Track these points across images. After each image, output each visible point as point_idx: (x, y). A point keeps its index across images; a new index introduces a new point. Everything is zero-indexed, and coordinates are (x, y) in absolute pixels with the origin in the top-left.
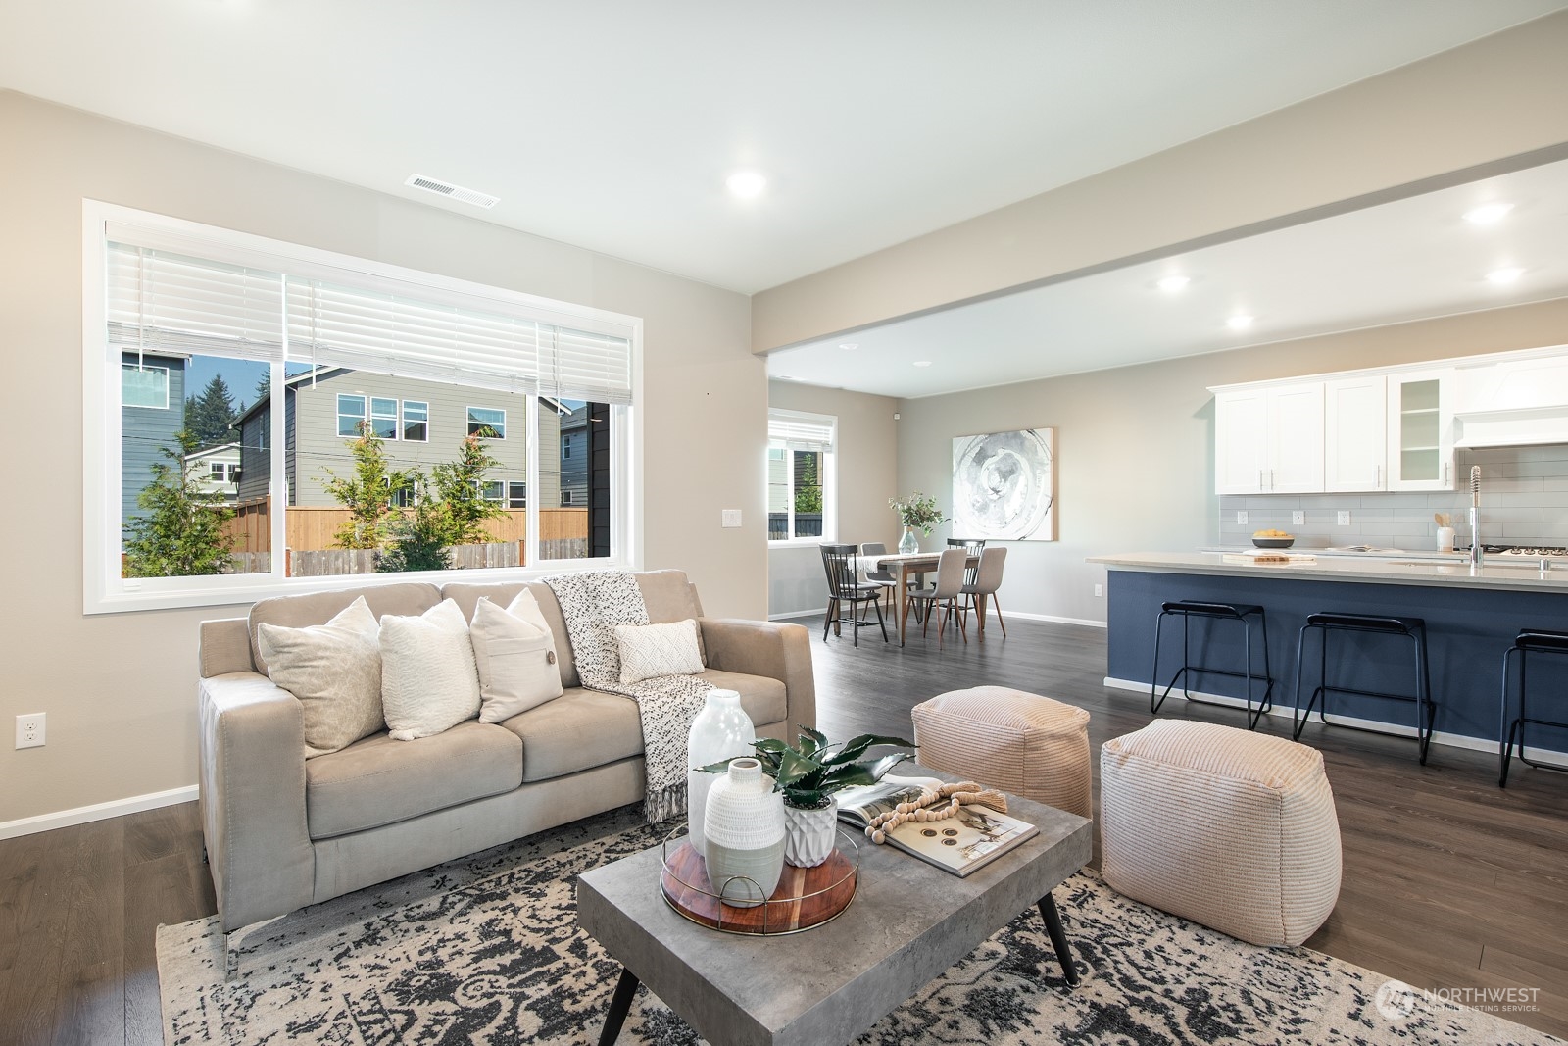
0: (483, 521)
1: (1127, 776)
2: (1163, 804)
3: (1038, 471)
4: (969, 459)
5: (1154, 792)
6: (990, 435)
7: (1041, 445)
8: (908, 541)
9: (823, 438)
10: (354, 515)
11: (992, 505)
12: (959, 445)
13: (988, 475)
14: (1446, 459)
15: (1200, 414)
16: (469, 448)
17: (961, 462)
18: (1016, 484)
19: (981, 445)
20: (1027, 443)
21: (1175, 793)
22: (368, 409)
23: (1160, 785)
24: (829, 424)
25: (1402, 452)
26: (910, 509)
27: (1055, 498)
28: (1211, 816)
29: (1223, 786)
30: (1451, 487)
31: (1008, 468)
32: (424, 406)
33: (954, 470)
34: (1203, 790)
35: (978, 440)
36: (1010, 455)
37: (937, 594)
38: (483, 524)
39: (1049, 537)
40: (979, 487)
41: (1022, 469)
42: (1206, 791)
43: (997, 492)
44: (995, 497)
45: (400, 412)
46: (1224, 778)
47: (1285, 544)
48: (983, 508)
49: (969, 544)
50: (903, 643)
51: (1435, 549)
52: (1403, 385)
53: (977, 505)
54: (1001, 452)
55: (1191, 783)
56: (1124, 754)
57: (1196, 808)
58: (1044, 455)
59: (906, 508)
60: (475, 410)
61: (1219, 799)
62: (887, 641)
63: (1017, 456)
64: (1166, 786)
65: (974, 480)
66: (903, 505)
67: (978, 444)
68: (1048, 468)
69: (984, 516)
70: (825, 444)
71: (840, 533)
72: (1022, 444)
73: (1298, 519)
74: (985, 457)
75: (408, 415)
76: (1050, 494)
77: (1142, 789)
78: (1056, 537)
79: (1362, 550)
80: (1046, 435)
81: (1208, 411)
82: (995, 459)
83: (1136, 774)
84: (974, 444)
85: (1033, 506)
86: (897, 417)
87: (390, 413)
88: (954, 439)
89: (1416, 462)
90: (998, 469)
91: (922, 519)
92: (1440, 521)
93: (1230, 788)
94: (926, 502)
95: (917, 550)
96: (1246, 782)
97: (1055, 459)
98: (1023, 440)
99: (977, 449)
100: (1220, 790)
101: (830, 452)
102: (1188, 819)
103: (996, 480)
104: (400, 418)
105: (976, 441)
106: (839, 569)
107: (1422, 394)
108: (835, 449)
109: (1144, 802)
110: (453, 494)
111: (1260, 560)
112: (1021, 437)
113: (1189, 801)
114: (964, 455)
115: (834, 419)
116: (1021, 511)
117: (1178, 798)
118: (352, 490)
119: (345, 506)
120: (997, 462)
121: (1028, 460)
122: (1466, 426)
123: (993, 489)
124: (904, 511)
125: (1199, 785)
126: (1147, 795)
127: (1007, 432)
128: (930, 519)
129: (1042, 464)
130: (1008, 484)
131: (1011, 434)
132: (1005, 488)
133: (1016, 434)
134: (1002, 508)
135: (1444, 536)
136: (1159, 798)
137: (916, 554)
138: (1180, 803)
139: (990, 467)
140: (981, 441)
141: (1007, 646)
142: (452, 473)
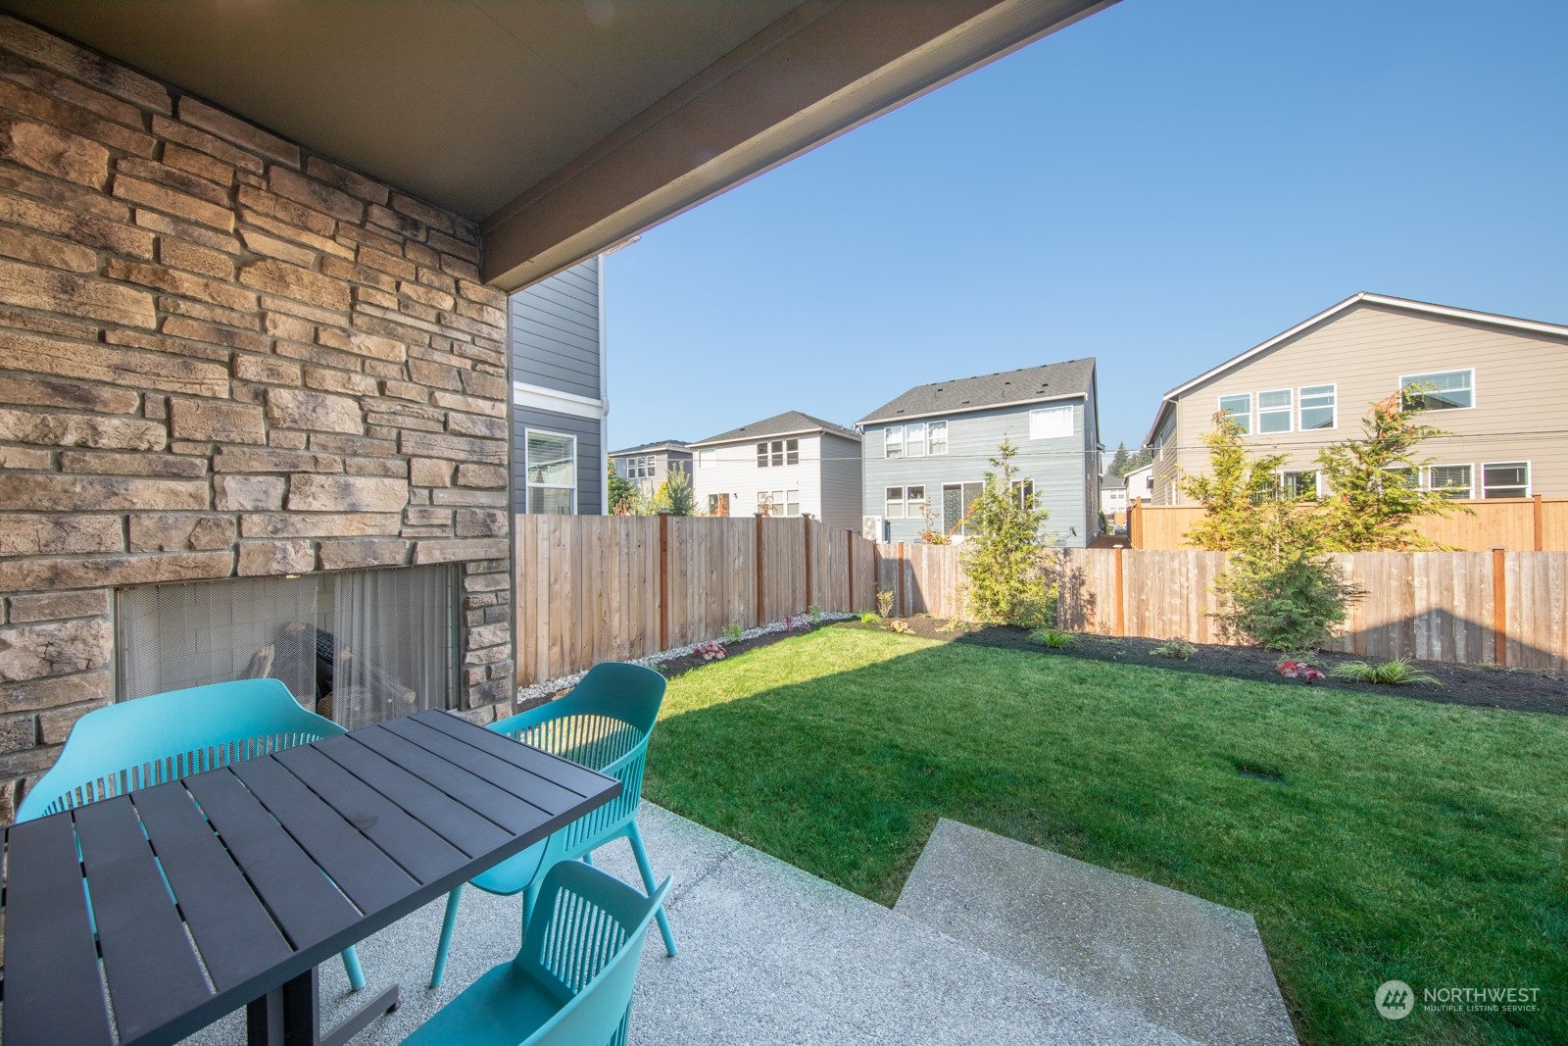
0: (1414, 518)
10: (1208, 513)
16: (1380, 417)
22: (1255, 405)
32: (1331, 389)
38: (1416, 523)
45: (1296, 401)
60: (1415, 379)
75: (1305, 403)
87: (1282, 404)
104: (1296, 407)
110: (1353, 483)
118: (1203, 485)
119: (1197, 504)
142: (1350, 454)
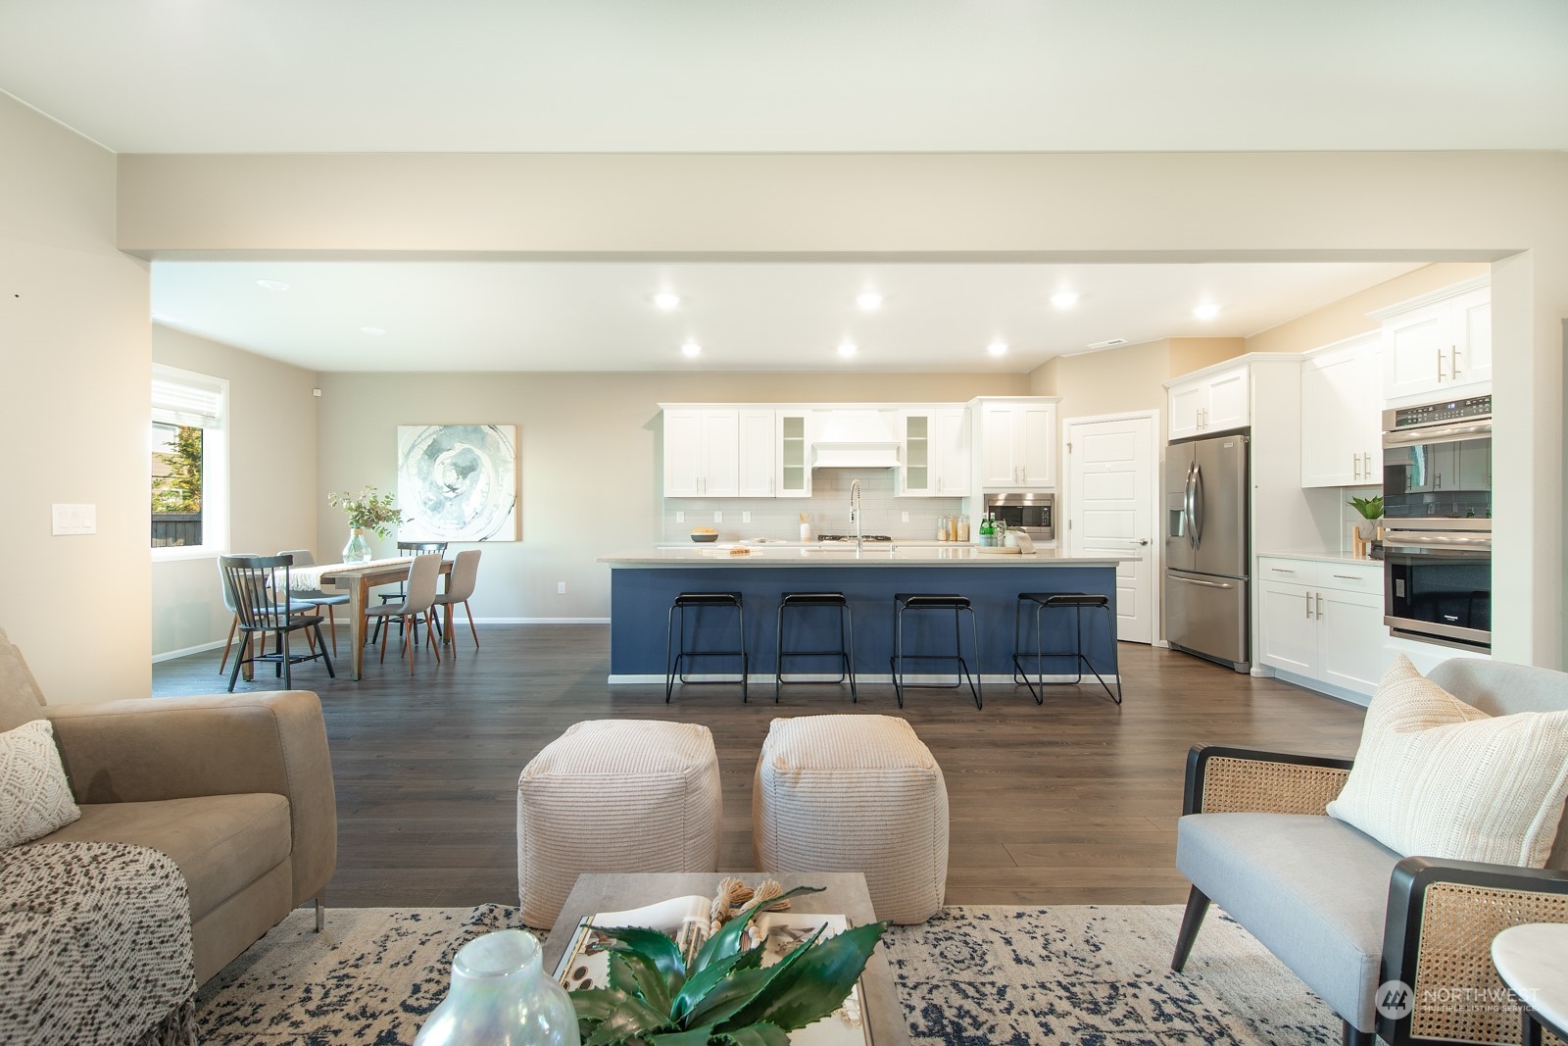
1: (804, 794)
2: (844, 814)
3: (501, 469)
4: (419, 452)
5: (834, 805)
6: (445, 426)
7: (504, 442)
8: (356, 547)
9: (206, 409)
11: (448, 504)
12: (406, 436)
13: (443, 471)
14: (808, 475)
15: (648, 426)
17: (410, 451)
18: (477, 481)
19: (435, 436)
20: (488, 439)
21: (855, 799)
23: (839, 795)
24: (217, 390)
25: (785, 469)
26: (359, 507)
27: (518, 497)
28: (887, 813)
29: (892, 780)
30: (810, 495)
31: (468, 464)
33: (400, 463)
34: (877, 789)
35: (430, 431)
36: (469, 450)
37: (406, 609)
39: (513, 539)
40: (431, 483)
41: (483, 465)
42: (879, 789)
43: (454, 490)
44: (451, 494)
46: (890, 771)
47: (712, 539)
48: (437, 507)
49: (428, 548)
50: (360, 675)
51: (799, 540)
52: (785, 418)
53: (431, 503)
54: (459, 447)
55: (865, 785)
56: (796, 771)
57: (873, 809)
58: (508, 453)
59: (353, 505)
61: (891, 794)
62: (332, 676)
63: (478, 452)
64: (845, 795)
65: (425, 477)
66: (349, 502)
67: (430, 436)
68: (512, 466)
69: (438, 516)
70: (209, 417)
71: (234, 539)
72: (483, 439)
73: (718, 518)
74: (440, 451)
76: (513, 493)
77: (822, 805)
78: (519, 538)
79: (762, 541)
80: (509, 432)
81: (657, 423)
82: (452, 453)
83: (814, 790)
84: (424, 435)
85: (495, 506)
86: (318, 393)
88: (399, 427)
89: (791, 477)
90: (455, 465)
91: (379, 518)
92: (802, 519)
93: (898, 779)
94: (381, 499)
95: (369, 557)
96: (907, 770)
97: (518, 458)
98: (483, 437)
99: (430, 441)
100: (891, 784)
101: (217, 429)
102: (868, 823)
103: (452, 477)
105: (428, 433)
106: (251, 587)
107: (793, 426)
108: (222, 424)
109: (826, 818)
111: (734, 552)
112: (481, 432)
113: (866, 804)
114: (413, 447)
115: (225, 384)
116: (483, 510)
117: (857, 804)
120: (454, 456)
121: (490, 457)
122: (819, 452)
123: (449, 487)
124: (351, 509)
125: (872, 784)
126: (827, 809)
127: (465, 425)
128: (387, 519)
129: (505, 462)
130: (467, 481)
131: (470, 428)
132: (463, 485)
133: (476, 429)
134: (460, 507)
135: (804, 529)
136: (840, 810)
137: (367, 562)
138: (859, 809)
139: (445, 462)
140: (434, 433)
141: (480, 657)
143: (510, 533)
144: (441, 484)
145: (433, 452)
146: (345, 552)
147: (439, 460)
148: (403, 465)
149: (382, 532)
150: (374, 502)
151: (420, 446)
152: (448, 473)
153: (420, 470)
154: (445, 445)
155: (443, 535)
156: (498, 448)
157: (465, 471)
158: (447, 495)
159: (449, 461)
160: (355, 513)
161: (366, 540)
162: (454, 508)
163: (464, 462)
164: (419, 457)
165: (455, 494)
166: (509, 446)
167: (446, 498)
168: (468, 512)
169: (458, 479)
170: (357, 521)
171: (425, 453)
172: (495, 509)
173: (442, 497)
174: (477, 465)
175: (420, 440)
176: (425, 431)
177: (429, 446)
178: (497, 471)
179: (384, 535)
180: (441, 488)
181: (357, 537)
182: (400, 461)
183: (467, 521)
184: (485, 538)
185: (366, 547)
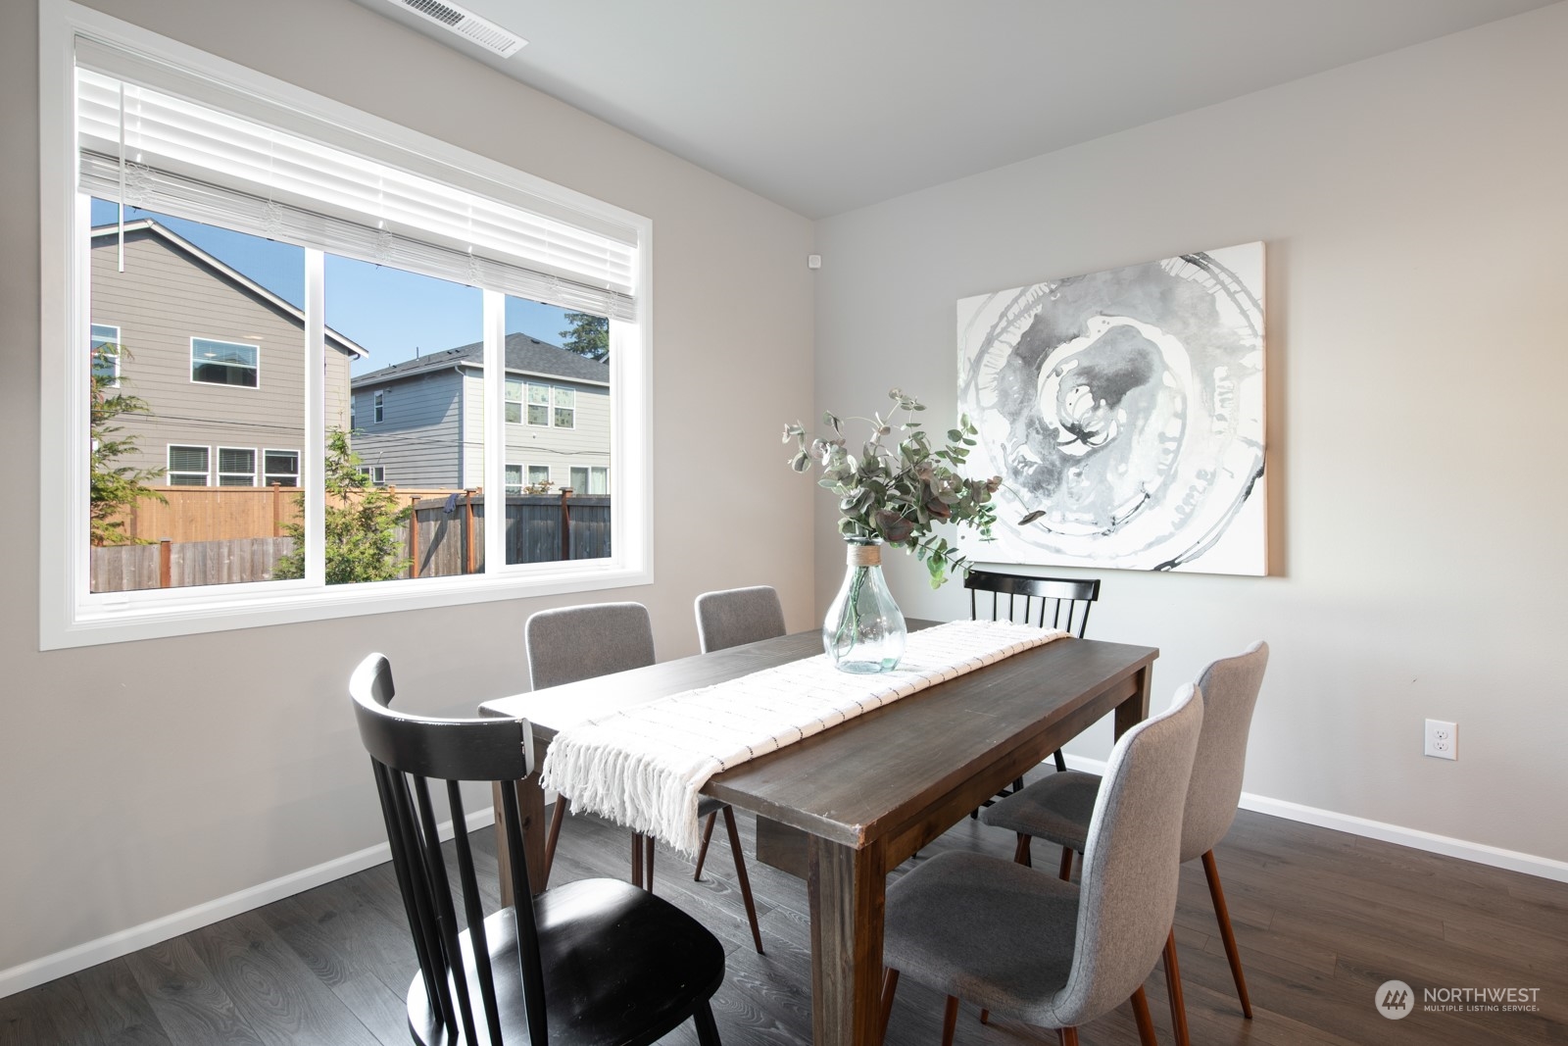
3: (1220, 372)
4: (1001, 354)
6: (1064, 282)
7: (1231, 295)
8: (863, 606)
9: (605, 275)
11: (1071, 473)
12: (976, 314)
13: (1058, 393)
17: (982, 354)
18: (1148, 412)
19: (1038, 309)
20: (1183, 294)
24: (629, 238)
26: (870, 468)
27: (1274, 450)
31: (1124, 367)
32: (113, 333)
33: (961, 382)
35: (1029, 297)
36: (1127, 331)
39: (1260, 569)
40: (1030, 424)
41: (1166, 367)
43: (1085, 436)
44: (1078, 449)
48: (1046, 480)
53: (1031, 474)
54: (1097, 327)
58: (1242, 322)
59: (853, 463)
63: (1149, 332)
65: (1016, 409)
66: (842, 452)
67: (1028, 308)
68: (1256, 359)
70: (622, 297)
72: (1166, 297)
74: (1051, 343)
76: (1258, 441)
78: (1278, 566)
80: (1246, 263)
82: (1080, 345)
84: (1015, 309)
85: (1202, 474)
86: (815, 262)
90: (1089, 374)
94: (937, 442)
97: (1275, 339)
99: (1026, 324)
101: (629, 317)
103: (1080, 404)
105: (1022, 302)
108: (643, 308)
112: (1162, 276)
114: (989, 342)
115: (643, 226)
116: (1165, 486)
120: (1086, 352)
121: (1186, 341)
123: (1072, 429)
124: (845, 477)
127: (1118, 269)
129: (1233, 349)
130: (1121, 414)
131: (1130, 274)
132: (1107, 423)
133: (1148, 273)
134: (1102, 480)
139: (1066, 368)
140: (1037, 300)
143: (1248, 549)
144: (1052, 420)
145: (1032, 352)
146: (831, 621)
147: (1047, 367)
148: (968, 386)
149: (938, 558)
150: (916, 455)
151: (1003, 337)
152: (1071, 397)
153: (1004, 394)
154: (1064, 327)
155: (1058, 551)
156: (1213, 314)
157: (1112, 388)
158: (1067, 450)
159: (1074, 364)
160: (857, 492)
161: (891, 580)
162: (1085, 483)
163: (1110, 364)
164: (1003, 362)
165: (1086, 449)
166: (1247, 304)
167: (1068, 460)
168: (1125, 492)
169: (1096, 408)
170: (864, 520)
171: (1017, 351)
172: (1201, 484)
173: (1055, 458)
174: (1150, 367)
175: (1003, 323)
176: (1016, 300)
177: (1024, 336)
178: (1207, 380)
179: (946, 568)
180: (1055, 433)
181: (864, 570)
182: (962, 378)
183: (1120, 514)
184: (1172, 564)
185: (890, 611)
